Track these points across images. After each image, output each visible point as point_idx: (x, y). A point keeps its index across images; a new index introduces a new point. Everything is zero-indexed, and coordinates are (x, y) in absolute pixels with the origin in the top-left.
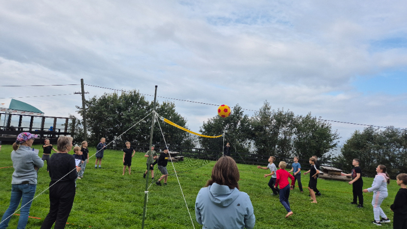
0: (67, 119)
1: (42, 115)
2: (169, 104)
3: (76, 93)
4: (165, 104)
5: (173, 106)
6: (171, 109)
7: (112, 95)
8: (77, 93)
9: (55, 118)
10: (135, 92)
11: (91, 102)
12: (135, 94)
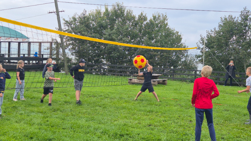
0: (51, 43)
1: (27, 40)
2: (159, 16)
3: (50, 13)
4: (155, 18)
5: (165, 19)
6: (163, 22)
7: (95, 11)
8: (52, 12)
9: (40, 43)
10: (118, 6)
11: (72, 22)
12: (118, 8)
